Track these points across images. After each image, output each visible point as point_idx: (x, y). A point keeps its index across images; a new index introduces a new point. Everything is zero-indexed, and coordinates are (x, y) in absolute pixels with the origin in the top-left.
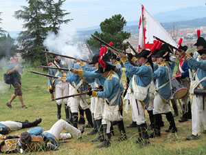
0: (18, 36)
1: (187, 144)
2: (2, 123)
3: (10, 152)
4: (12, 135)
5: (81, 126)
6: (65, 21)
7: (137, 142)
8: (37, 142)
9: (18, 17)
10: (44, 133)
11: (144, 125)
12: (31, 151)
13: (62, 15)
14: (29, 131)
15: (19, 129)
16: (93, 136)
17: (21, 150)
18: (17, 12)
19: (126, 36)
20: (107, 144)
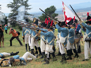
0: (8, 15)
1: (83, 63)
2: (2, 53)
3: (5, 66)
4: (6, 58)
5: (36, 55)
6: (29, 9)
7: (61, 62)
8: (17, 62)
9: (8, 7)
10: (20, 58)
11: (64, 54)
12: (14, 66)
13: (28, 6)
14: (14, 57)
15: (9, 56)
16: (41, 59)
17: (10, 65)
18: (8, 5)
19: (56, 15)
20: (48, 63)
